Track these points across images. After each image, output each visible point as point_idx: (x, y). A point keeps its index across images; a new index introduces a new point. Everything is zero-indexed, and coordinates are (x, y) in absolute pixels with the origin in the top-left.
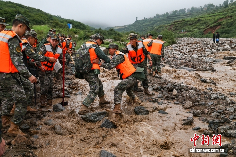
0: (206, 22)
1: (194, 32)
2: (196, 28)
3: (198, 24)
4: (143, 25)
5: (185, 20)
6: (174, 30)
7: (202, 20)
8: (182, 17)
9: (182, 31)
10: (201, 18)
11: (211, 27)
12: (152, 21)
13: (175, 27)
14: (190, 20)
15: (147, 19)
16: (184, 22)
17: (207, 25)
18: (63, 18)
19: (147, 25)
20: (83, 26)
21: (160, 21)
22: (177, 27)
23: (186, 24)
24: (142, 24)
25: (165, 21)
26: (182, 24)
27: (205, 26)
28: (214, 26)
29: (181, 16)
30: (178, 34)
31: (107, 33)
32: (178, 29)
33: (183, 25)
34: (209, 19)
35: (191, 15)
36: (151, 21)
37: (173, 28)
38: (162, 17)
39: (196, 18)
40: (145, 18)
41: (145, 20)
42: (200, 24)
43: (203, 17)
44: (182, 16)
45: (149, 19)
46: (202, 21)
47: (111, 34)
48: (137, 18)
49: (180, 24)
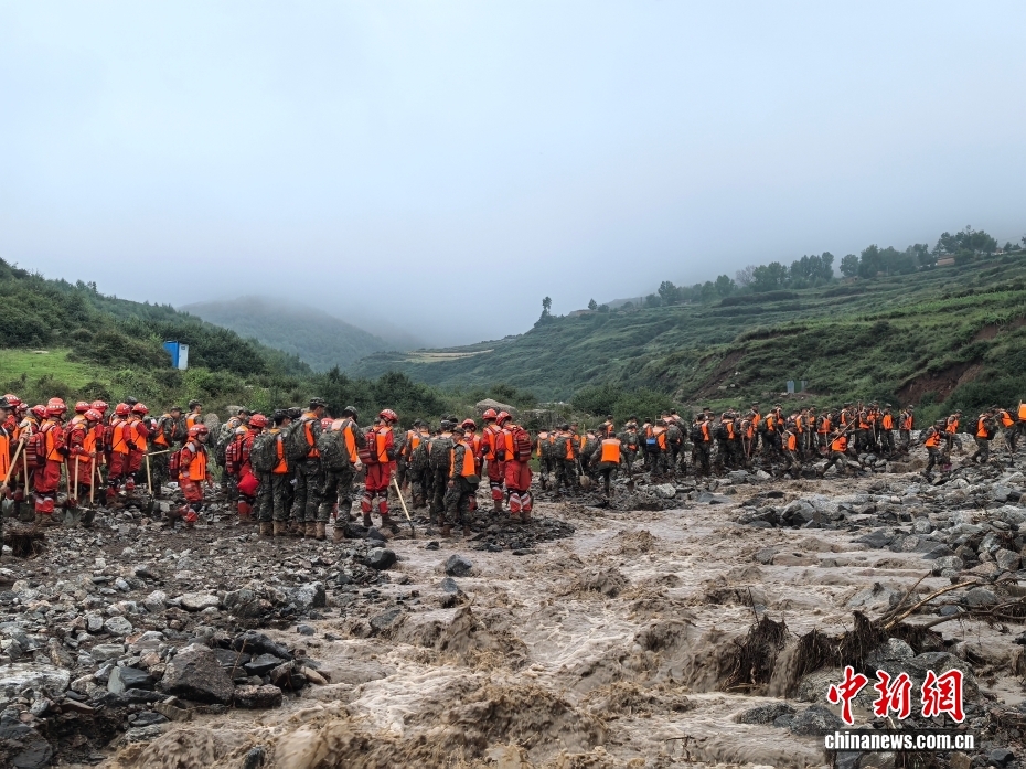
0: (916, 343)
1: (849, 394)
2: (865, 371)
3: (877, 351)
4: (583, 344)
5: (806, 329)
6: (746, 383)
7: (897, 332)
8: (809, 302)
9: (791, 385)
10: (893, 316)
11: (933, 370)
12: (637, 322)
13: (752, 362)
14: (833, 326)
15: (604, 308)
16: (801, 340)
17: (916, 357)
18: (109, 299)
19: (603, 347)
20: (244, 354)
21: (681, 323)
22: (765, 362)
23: (813, 347)
24: (578, 337)
25: (712, 325)
26: (792, 349)
27: (909, 364)
28: (950, 366)
29: (803, 296)
30: (766, 400)
31: (370, 396)
32: (769, 377)
33: (794, 353)
34: (935, 328)
35: (861, 291)
36: (631, 322)
37: (742, 369)
38: (695, 300)
39: (866, 319)
40: (592, 305)
41: (596, 317)
42: (884, 351)
43: (906, 310)
44: (809, 297)
45: (616, 310)
46: (894, 336)
47: (389, 399)
48: (547, 302)
49: (781, 347)
